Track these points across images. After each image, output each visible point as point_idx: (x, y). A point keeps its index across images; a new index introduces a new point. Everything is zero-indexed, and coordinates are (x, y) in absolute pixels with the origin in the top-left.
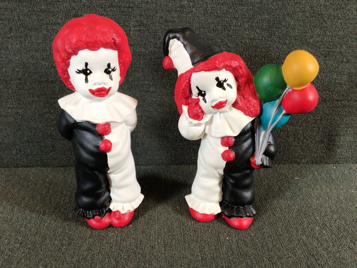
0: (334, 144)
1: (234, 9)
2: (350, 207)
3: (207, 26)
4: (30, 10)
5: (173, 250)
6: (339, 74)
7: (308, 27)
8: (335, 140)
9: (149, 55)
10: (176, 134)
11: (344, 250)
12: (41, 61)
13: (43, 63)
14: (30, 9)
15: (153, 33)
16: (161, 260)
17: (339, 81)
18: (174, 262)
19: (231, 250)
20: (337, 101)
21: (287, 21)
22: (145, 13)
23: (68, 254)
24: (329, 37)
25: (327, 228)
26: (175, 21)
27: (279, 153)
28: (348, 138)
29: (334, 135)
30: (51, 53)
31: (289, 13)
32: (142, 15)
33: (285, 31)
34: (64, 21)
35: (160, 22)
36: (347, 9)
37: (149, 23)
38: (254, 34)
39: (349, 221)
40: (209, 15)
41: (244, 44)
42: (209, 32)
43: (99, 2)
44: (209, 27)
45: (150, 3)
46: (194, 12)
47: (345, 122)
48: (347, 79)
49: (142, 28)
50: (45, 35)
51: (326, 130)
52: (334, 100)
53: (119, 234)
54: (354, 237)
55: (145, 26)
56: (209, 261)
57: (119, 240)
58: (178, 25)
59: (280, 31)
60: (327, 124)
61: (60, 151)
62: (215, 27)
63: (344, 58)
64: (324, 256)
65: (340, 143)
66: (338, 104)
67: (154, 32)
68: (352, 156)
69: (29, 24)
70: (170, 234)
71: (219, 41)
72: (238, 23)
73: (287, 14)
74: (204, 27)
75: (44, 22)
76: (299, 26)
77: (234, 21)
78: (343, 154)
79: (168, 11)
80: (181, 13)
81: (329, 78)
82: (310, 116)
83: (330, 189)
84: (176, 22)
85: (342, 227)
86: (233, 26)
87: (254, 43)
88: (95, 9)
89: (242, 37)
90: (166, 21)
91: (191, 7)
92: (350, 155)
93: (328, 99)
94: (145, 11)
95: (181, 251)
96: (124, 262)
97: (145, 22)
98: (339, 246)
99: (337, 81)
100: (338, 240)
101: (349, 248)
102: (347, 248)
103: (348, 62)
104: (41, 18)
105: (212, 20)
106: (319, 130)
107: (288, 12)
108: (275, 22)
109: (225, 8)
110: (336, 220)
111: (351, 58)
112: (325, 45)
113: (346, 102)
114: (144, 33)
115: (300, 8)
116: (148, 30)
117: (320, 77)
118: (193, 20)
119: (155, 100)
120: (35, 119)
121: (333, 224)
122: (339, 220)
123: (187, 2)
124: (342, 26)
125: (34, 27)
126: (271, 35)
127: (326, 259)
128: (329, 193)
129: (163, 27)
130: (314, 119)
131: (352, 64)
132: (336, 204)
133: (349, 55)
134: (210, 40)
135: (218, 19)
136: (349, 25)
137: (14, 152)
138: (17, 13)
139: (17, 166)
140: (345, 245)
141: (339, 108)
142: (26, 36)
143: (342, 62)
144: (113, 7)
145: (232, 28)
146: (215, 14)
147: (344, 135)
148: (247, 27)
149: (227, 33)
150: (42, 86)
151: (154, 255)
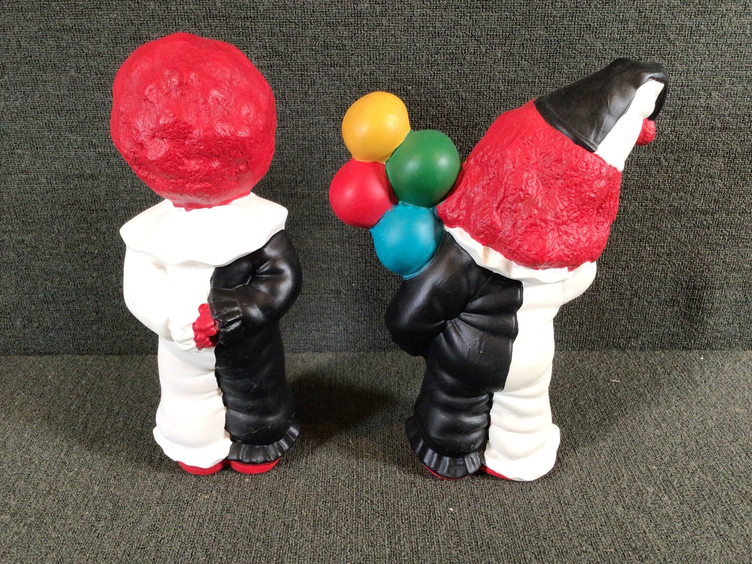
0: (700, 307)
1: (470, 18)
2: (728, 444)
3: (413, 54)
4: (40, 28)
5: (330, 532)
6: (705, 155)
7: (633, 53)
8: (701, 298)
9: (292, 119)
10: (355, 286)
11: (707, 538)
12: (67, 134)
13: (72, 137)
14: (41, 25)
15: (298, 71)
16: (303, 555)
17: (707, 170)
18: (331, 560)
19: (456, 535)
20: (705, 212)
21: (586, 41)
22: (280, 30)
23: (109, 537)
24: (681, 74)
25: (673, 491)
26: (345, 46)
27: (580, 327)
28: (732, 293)
29: (700, 288)
30: (86, 117)
31: (590, 25)
32: (273, 35)
33: (584, 64)
34: (111, 48)
35: (314, 48)
36: (718, 13)
37: (290, 50)
38: (515, 71)
39: (724, 475)
40: (416, 31)
41: (496, 93)
42: (418, 67)
43: (183, 8)
44: (418, 58)
45: (290, 8)
46: (386, 26)
47: (722, 259)
48: (725, 165)
49: (275, 61)
50: (74, 81)
51: (682, 276)
52: (696, 211)
53: (219, 497)
54: (731, 509)
55: (282, 58)
56: (406, 558)
57: (219, 510)
58: (352, 55)
59: (572, 64)
60: (682, 263)
61: (112, 322)
62: (431, 56)
63: (717, 120)
64: (659, 550)
65: (713, 304)
66: (705, 220)
67: (301, 70)
68: (740, 332)
69: (40, 58)
70: (329, 498)
71: (441, 87)
72: (480, 47)
73: (587, 27)
74: (407, 57)
75: (72, 52)
76: (614, 52)
77: (472, 44)
78: (722, 329)
79: (329, 24)
80: (358, 29)
81: (684, 164)
82: (645, 247)
83: (687, 405)
84: (347, 48)
85: (707, 489)
86: (471, 54)
87: (517, 90)
88: (175, 23)
89: (490, 78)
90: (326, 46)
91: (377, 16)
92: (738, 330)
93: (683, 209)
94: (280, 24)
95: (347, 534)
96: (225, 558)
97: (281, 49)
98: (697, 529)
99: (701, 170)
100: (695, 516)
101: (718, 535)
102: (713, 533)
103: (724, 129)
104: (65, 44)
105: (425, 43)
106: (665, 277)
107: (590, 23)
108: (562, 43)
109: (451, 15)
110: (693, 473)
111: (731, 120)
112: (673, 93)
113: (724, 215)
114: (281, 72)
115: (614, 13)
116: (289, 64)
117: (664, 161)
118: (383, 43)
119: (307, 213)
120: (57, 254)
121: (687, 482)
122: (701, 473)
123: (370, 4)
124: (709, 51)
125: (51, 62)
126: (554, 72)
127: (664, 558)
128: (685, 414)
129: (320, 58)
130: (655, 253)
131: (734, 134)
132: (698, 438)
133: (727, 113)
134: (421, 85)
135: (437, 40)
136: (725, 48)
137: (18, 323)
138: (14, 34)
139: (26, 352)
140: (710, 528)
141: (709, 228)
142: (35, 82)
143: (712, 128)
144: (213, 17)
145: (468, 58)
146: (431, 29)
147: (721, 287)
148: (499, 55)
149: (458, 71)
150: (72, 186)
151: (289, 545)
